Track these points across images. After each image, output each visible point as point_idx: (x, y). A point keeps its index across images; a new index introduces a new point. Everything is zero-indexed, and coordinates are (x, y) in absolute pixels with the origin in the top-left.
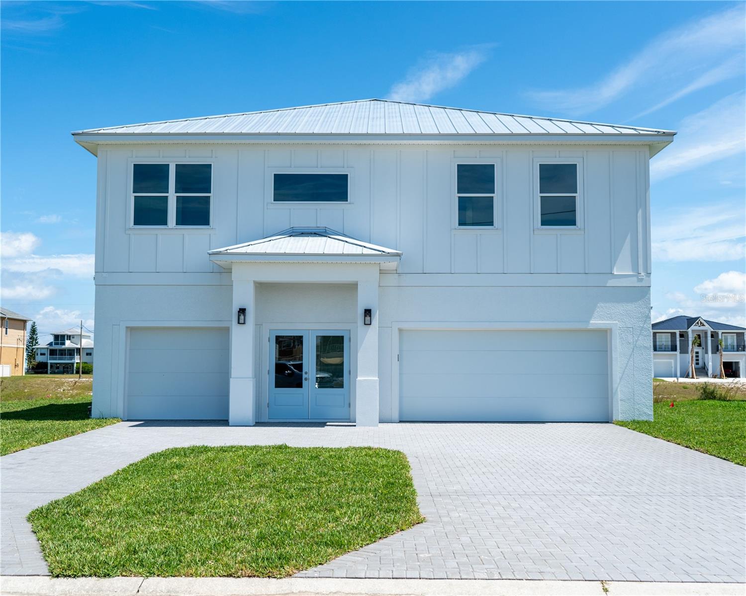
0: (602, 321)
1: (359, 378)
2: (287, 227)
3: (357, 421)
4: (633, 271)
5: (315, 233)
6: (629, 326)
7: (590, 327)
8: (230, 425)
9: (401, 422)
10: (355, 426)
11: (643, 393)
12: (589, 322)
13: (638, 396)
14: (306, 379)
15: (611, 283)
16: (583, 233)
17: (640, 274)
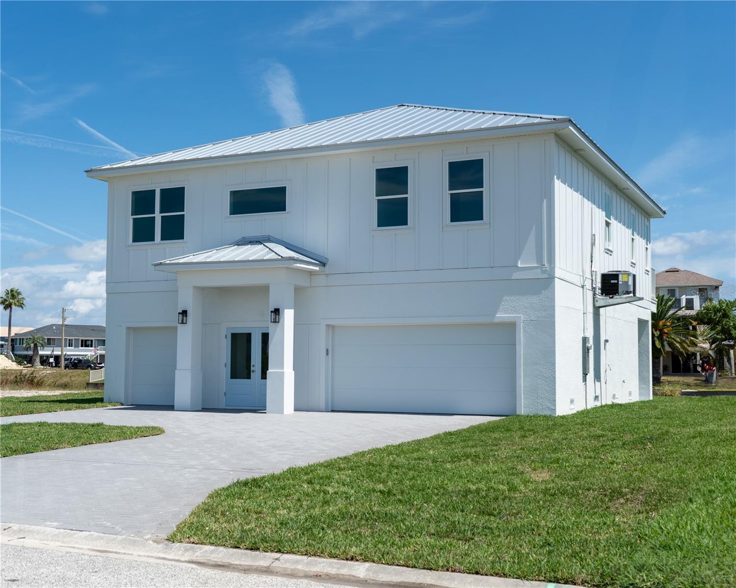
0: (507, 314)
1: (269, 371)
2: (238, 237)
3: (267, 409)
4: (537, 263)
5: (257, 242)
6: (533, 319)
7: (496, 320)
8: (175, 409)
9: (333, 411)
10: (265, 413)
11: (547, 387)
12: (494, 315)
13: (541, 390)
14: (253, 371)
15: (516, 275)
16: (489, 226)
17: (545, 265)
